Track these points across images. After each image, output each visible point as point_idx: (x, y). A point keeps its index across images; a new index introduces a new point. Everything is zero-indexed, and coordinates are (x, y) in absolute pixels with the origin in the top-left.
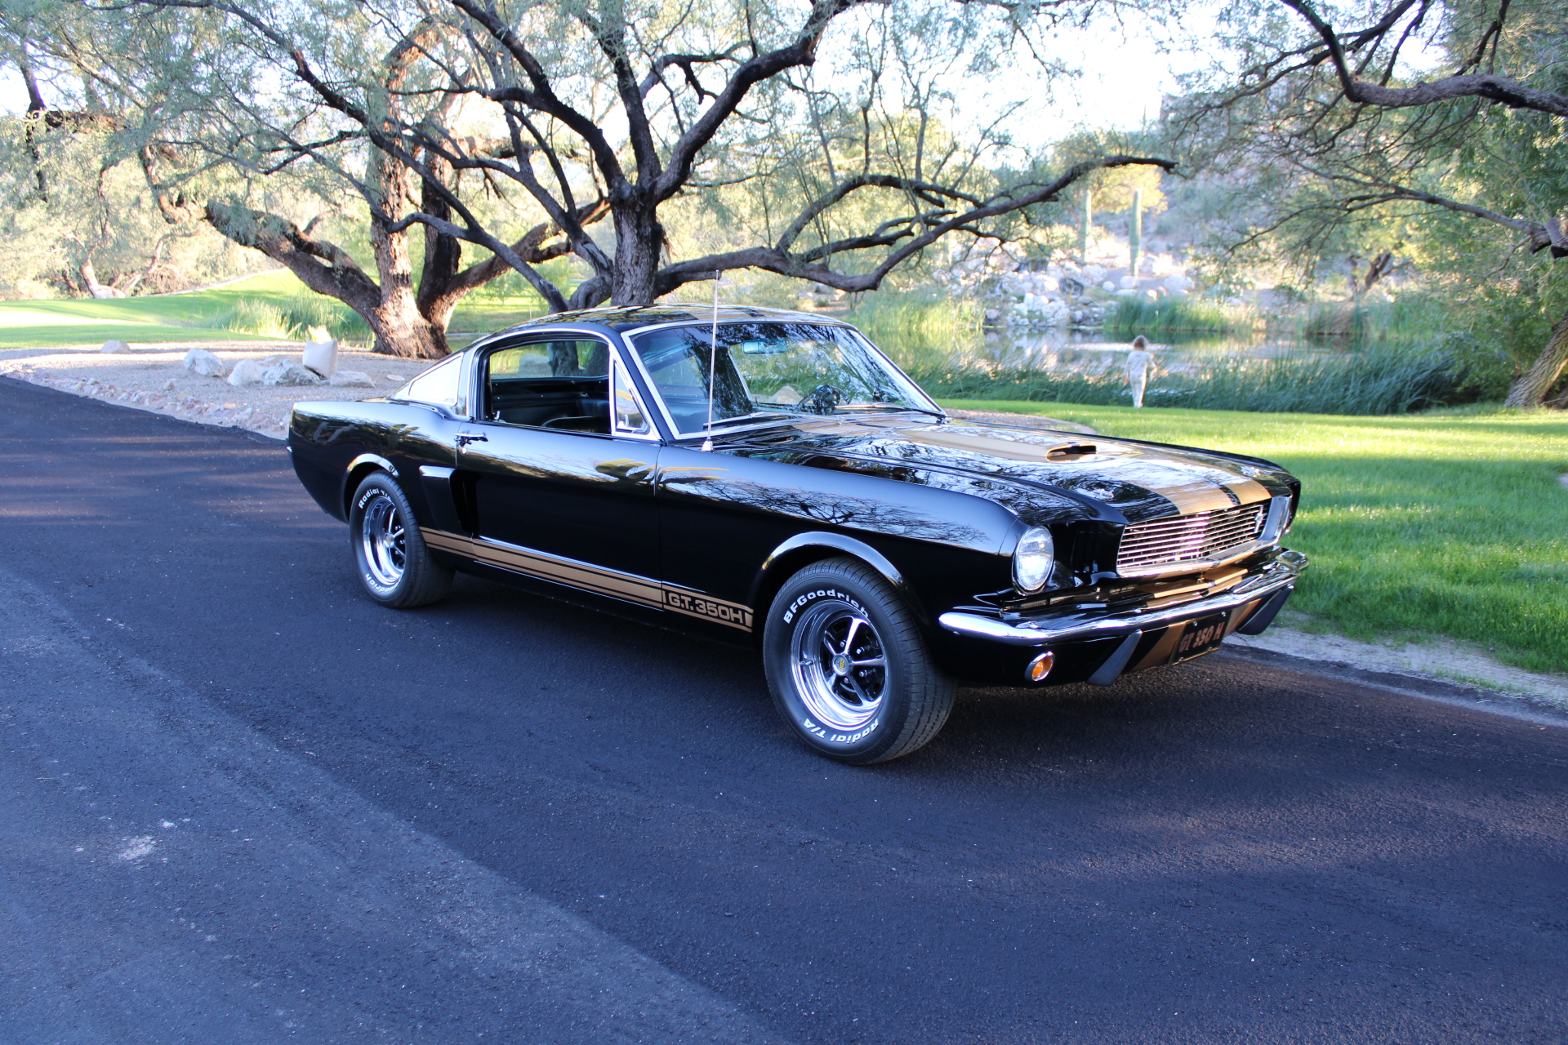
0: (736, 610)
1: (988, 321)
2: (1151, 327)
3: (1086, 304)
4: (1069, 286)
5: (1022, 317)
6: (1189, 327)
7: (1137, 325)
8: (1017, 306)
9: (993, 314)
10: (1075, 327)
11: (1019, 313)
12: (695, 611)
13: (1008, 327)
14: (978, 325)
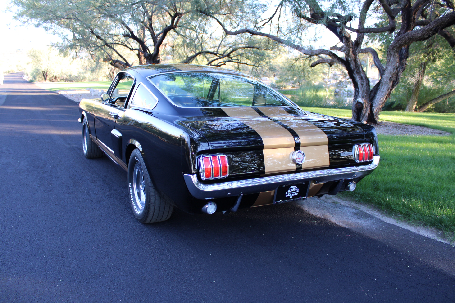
9: (337, 90)
11: (345, 90)
13: (341, 94)
14: (333, 94)
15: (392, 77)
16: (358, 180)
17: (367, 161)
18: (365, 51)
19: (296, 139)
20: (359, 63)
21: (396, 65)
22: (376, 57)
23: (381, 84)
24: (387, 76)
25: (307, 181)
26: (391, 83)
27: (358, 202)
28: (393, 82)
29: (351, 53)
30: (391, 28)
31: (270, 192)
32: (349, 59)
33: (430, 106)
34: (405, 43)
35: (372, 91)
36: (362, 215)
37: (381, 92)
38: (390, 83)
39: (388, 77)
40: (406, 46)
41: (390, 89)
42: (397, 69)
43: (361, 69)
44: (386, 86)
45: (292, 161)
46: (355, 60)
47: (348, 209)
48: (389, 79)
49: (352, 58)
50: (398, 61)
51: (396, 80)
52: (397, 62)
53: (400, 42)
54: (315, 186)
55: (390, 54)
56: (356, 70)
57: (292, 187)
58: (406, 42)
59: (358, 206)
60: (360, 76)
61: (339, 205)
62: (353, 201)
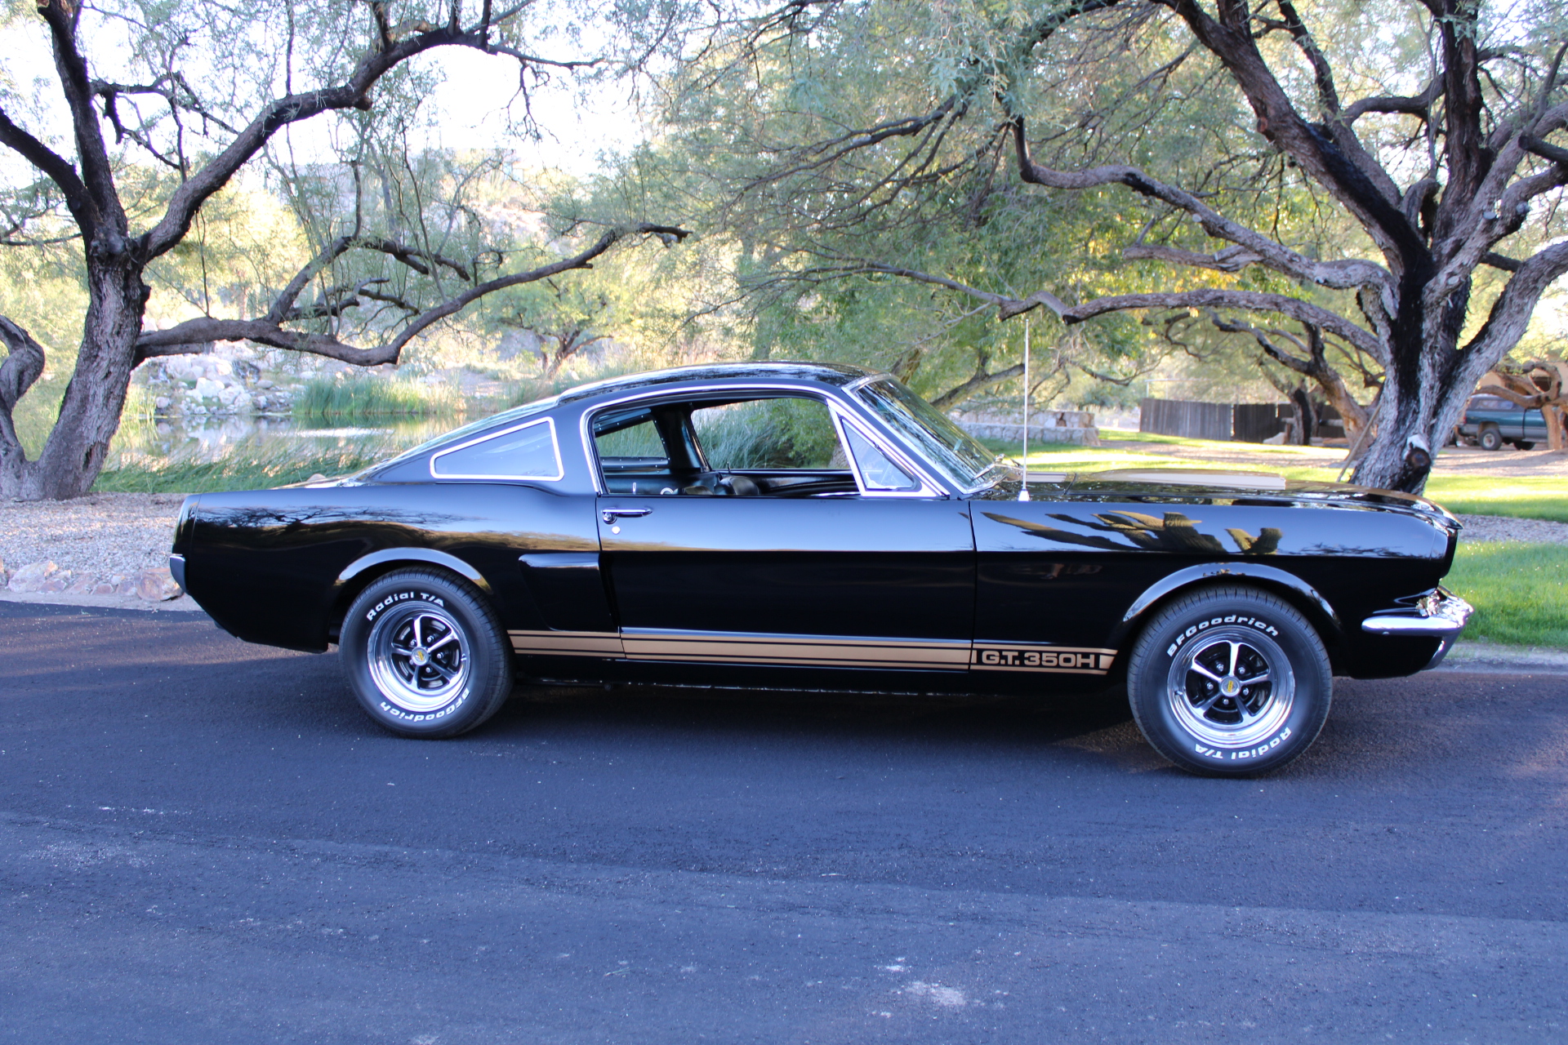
0: (1086, 655)
1: (159, 410)
2: (347, 410)
3: (268, 389)
4: (244, 369)
6: (388, 410)
7: (330, 410)
8: (189, 393)
9: (164, 402)
10: (260, 413)
11: (193, 400)
12: (1022, 664)
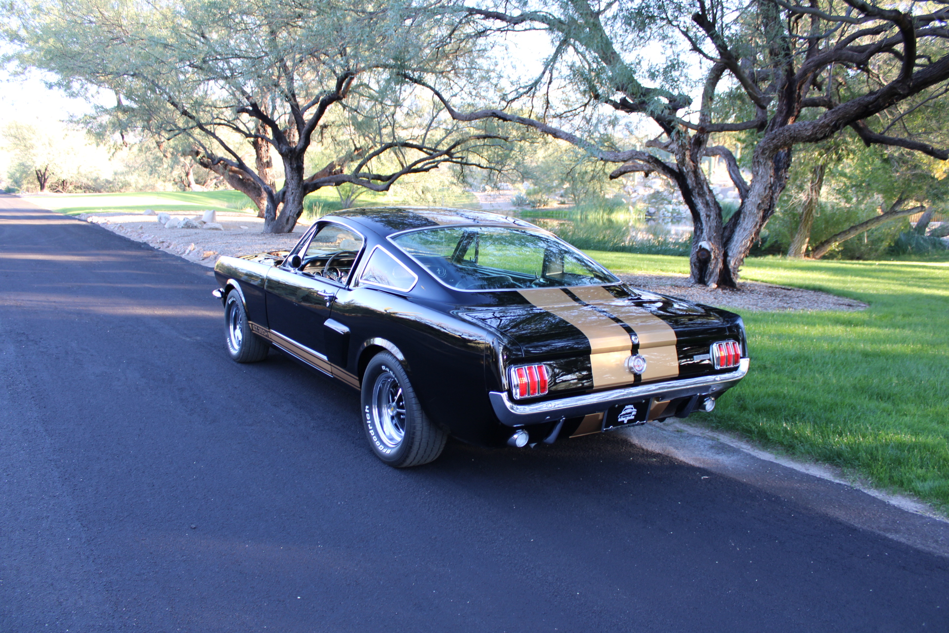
1: (649, 213)
5: (668, 212)
9: (652, 210)
13: (660, 217)
14: (642, 216)
15: (763, 202)
16: (717, 395)
17: (732, 366)
18: (713, 152)
19: (633, 338)
20: (702, 178)
21: (769, 182)
22: (732, 164)
23: (742, 216)
24: (754, 200)
25: (648, 398)
26: (761, 214)
27: (716, 428)
28: (765, 210)
29: (687, 159)
30: (759, 123)
31: (598, 415)
32: (685, 170)
33: (834, 246)
34: (785, 144)
35: (725, 228)
36: (723, 448)
37: (742, 230)
38: (758, 213)
39: (754, 203)
40: (786, 149)
41: (759, 224)
42: (770, 188)
43: (705, 188)
44: (751, 220)
45: (628, 370)
46: (696, 172)
47: (701, 440)
48: (756, 205)
49: (689, 169)
50: (772, 174)
51: (770, 206)
52: (771, 177)
53: (775, 141)
54: (658, 405)
55: (758, 162)
56: (697, 190)
57: (627, 407)
58: (785, 142)
59: (715, 435)
60: (704, 201)
61: (685, 434)
62: (707, 427)
